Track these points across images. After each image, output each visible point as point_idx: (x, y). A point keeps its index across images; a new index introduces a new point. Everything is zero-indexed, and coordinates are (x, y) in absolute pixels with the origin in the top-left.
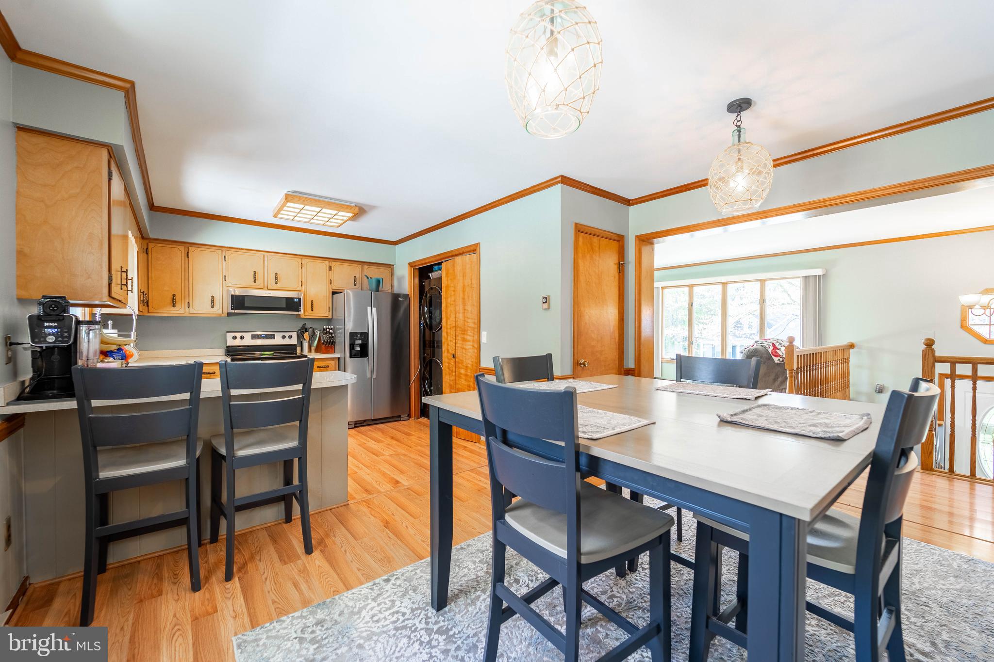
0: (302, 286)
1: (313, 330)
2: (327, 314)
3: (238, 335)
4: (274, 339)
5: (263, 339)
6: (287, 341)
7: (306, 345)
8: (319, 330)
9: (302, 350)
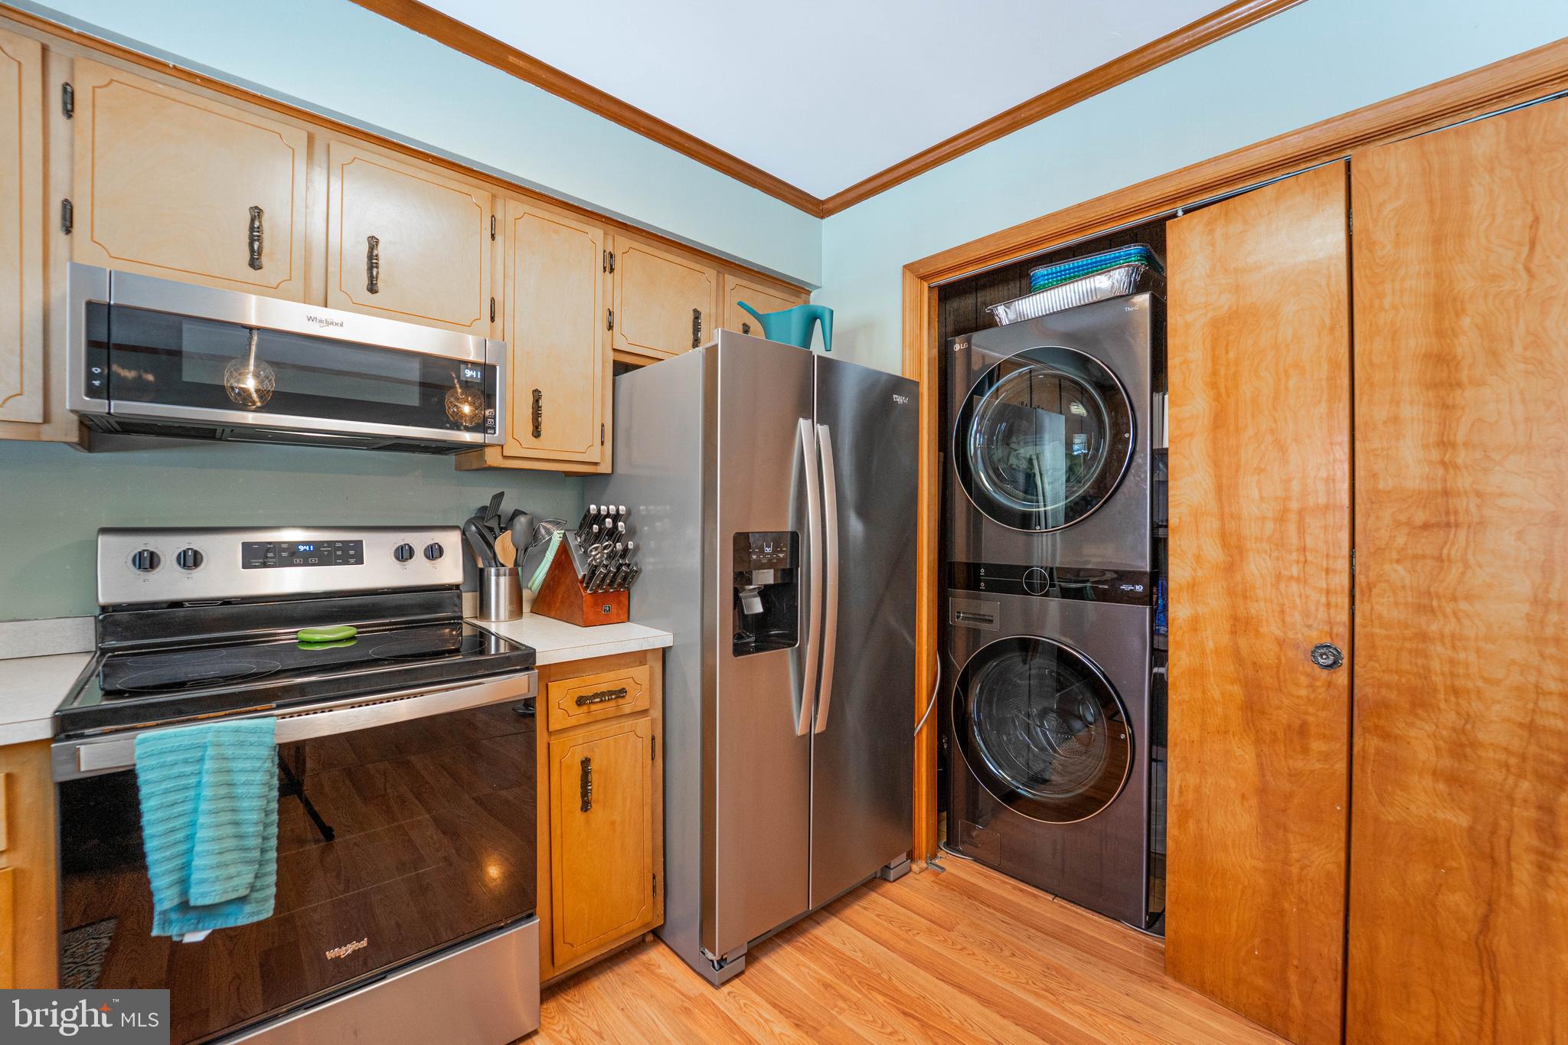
0: (493, 319)
1: (531, 523)
2: (592, 453)
3: (169, 547)
4: (360, 561)
5: (306, 564)
6: (420, 573)
7: (499, 587)
8: (557, 524)
9: (483, 609)
